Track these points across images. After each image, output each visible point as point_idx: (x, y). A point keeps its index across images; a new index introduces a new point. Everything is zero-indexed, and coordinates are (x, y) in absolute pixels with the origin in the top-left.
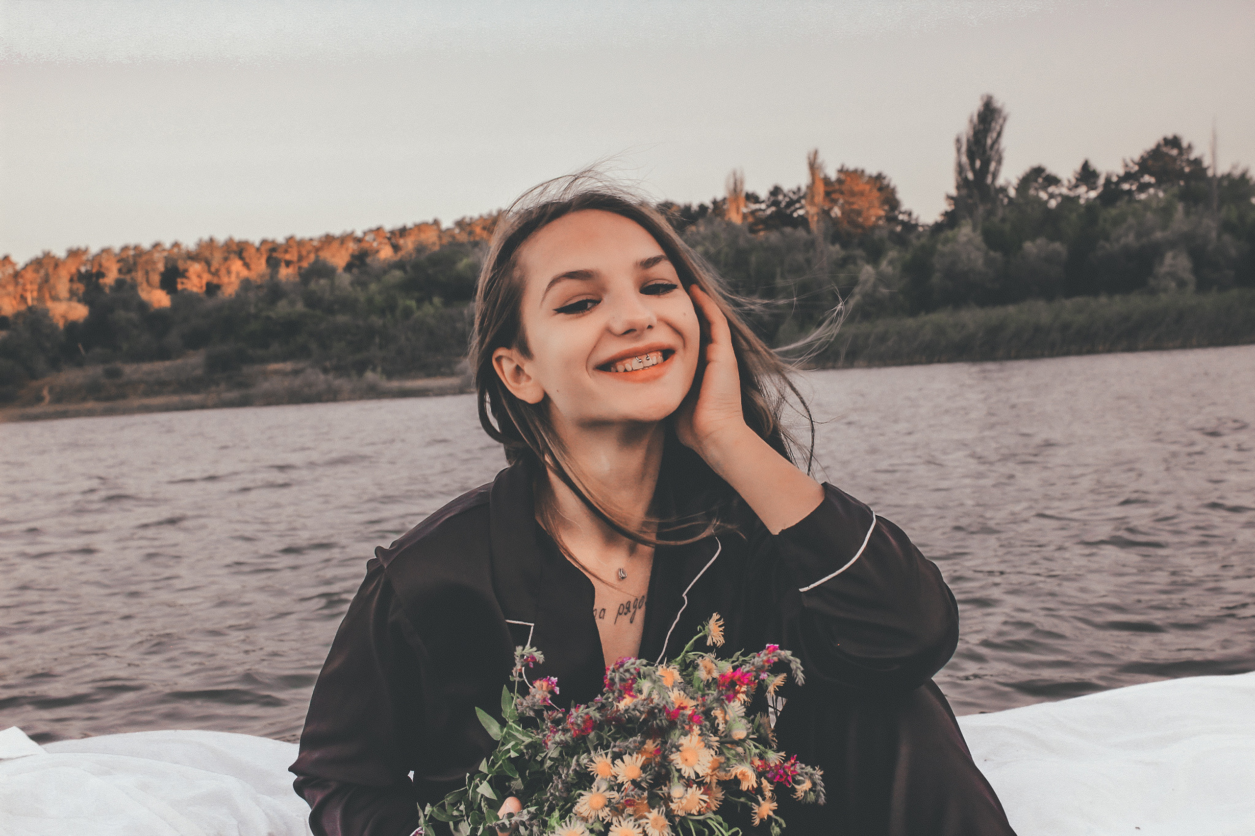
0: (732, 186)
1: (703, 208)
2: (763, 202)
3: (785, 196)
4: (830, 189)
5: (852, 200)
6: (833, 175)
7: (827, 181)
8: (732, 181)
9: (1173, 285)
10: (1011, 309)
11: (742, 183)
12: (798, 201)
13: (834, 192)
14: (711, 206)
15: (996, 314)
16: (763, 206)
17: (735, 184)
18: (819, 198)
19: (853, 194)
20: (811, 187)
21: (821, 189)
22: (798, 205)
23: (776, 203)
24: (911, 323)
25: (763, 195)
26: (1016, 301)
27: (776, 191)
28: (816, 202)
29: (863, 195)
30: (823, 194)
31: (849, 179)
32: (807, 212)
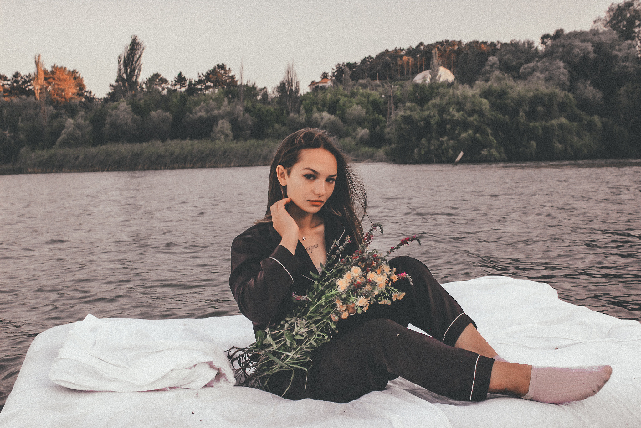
2: (9, 80)
3: (22, 78)
4: (47, 76)
5: (60, 83)
6: (49, 69)
7: (45, 72)
9: (223, 137)
10: (145, 145)
12: (29, 81)
13: (49, 78)
15: (137, 147)
16: (9, 83)
18: (42, 81)
19: (60, 80)
20: (37, 75)
21: (42, 76)
22: (29, 84)
23: (16, 82)
24: (93, 150)
25: (9, 76)
26: (147, 141)
27: (17, 75)
28: (39, 82)
29: (65, 81)
30: (43, 78)
31: (58, 72)
32: (34, 88)
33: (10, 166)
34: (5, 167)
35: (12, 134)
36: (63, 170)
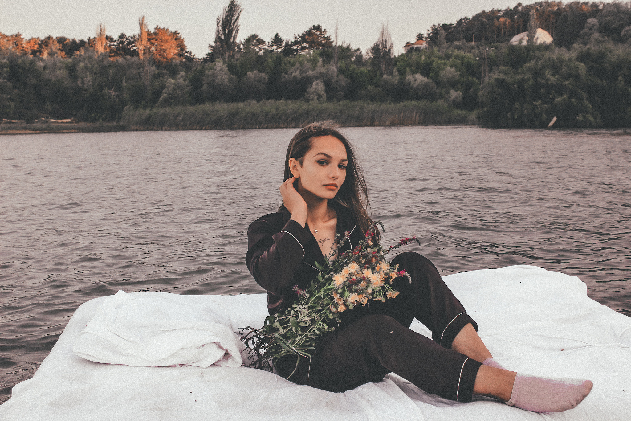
0: (99, 32)
1: (82, 42)
2: (115, 41)
3: (127, 39)
4: (150, 37)
5: (162, 44)
6: (152, 31)
7: (149, 33)
8: (99, 29)
9: (316, 97)
10: (240, 105)
11: (104, 31)
12: (133, 42)
13: (152, 39)
14: (87, 41)
15: (233, 106)
16: (115, 43)
17: (101, 30)
18: (145, 42)
19: (162, 41)
20: (140, 36)
21: (145, 37)
22: (133, 45)
23: (122, 42)
24: (192, 109)
25: (116, 37)
26: (243, 100)
27: (122, 36)
28: (143, 43)
29: (167, 42)
30: (147, 40)
31: (160, 33)
32: (138, 48)
33: (115, 123)
34: (110, 124)
35: (117, 93)
36: (163, 128)
